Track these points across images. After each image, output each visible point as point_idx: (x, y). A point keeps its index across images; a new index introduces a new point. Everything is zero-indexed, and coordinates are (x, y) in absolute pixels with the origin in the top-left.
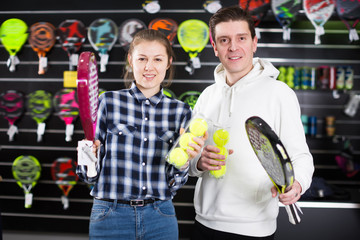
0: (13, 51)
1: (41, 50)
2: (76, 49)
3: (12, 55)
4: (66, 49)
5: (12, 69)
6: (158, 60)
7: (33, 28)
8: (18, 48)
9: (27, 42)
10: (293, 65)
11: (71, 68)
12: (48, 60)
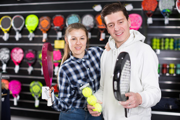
0: (32, 31)
1: (44, 30)
2: (61, 29)
3: (31, 33)
4: (56, 30)
5: (31, 39)
6: (82, 39)
7: (41, 19)
8: (34, 29)
9: (38, 26)
10: (173, 37)
11: (58, 39)
12: (48, 35)
